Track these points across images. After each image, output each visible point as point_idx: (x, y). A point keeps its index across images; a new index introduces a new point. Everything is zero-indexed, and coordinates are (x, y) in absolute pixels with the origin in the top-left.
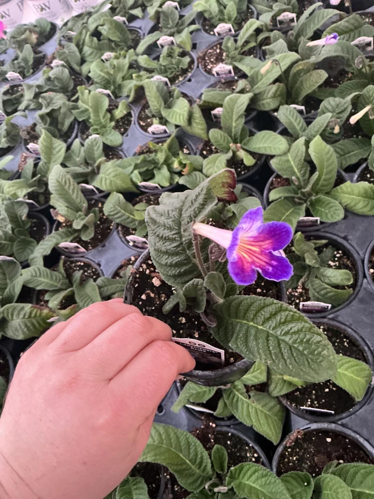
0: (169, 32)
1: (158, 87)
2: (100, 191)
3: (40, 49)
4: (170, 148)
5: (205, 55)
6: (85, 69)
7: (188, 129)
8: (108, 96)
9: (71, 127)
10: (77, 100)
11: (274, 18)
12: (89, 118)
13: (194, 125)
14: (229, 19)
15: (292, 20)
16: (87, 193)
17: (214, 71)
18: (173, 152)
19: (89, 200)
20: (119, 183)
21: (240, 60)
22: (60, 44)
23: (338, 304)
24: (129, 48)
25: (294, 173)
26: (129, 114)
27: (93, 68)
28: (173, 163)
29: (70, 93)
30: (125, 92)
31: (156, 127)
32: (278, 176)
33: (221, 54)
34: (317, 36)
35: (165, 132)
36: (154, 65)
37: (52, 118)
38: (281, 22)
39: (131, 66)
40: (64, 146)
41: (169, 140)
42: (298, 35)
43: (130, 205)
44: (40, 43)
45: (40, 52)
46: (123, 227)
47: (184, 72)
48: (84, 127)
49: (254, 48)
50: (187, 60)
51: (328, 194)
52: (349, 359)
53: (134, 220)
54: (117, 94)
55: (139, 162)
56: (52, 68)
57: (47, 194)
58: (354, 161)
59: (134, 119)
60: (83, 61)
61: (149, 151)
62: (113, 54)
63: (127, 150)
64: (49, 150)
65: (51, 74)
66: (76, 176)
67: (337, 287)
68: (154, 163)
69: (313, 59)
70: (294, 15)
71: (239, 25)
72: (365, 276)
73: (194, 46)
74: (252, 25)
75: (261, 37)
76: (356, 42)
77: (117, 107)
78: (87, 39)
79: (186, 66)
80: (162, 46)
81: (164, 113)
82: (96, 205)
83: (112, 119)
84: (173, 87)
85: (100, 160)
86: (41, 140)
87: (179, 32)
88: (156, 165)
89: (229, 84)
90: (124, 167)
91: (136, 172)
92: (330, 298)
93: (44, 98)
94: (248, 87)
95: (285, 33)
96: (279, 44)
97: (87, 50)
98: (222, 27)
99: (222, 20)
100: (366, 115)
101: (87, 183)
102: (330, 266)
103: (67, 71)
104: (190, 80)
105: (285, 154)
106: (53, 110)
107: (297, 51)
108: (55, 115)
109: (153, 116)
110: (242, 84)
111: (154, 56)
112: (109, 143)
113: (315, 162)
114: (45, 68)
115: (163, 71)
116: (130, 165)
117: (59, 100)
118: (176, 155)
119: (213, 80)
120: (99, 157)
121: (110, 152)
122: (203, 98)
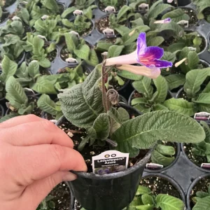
0: (80, 7)
1: (72, 37)
2: (36, 93)
3: (6, 9)
4: (78, 71)
5: (99, 22)
6: (31, 23)
7: (88, 62)
8: (44, 39)
9: (21, 55)
10: (26, 40)
11: (137, 6)
12: (32, 50)
13: (92, 60)
14: (113, 4)
15: (146, 8)
16: (28, 93)
17: (104, 31)
18: (79, 74)
19: (29, 97)
20: (48, 89)
21: (118, 27)
22: (18, 8)
23: (166, 165)
24: (58, 14)
25: (145, 91)
26: (55, 51)
27: (36, 23)
28: (79, 80)
29: (22, 36)
30: (54, 38)
31: (70, 59)
32: (136, 92)
33: (107, 23)
34: (159, 18)
35: (75, 62)
36: (71, 25)
37: (11, 49)
38: (141, 8)
39: (58, 24)
40: (16, 65)
41: (77, 67)
42: (150, 16)
43: (53, 102)
44: (7, 6)
45: (6, 11)
46: (48, 114)
47: (87, 30)
48: (29, 55)
49: (125, 21)
50: (89, 24)
51: (162, 103)
52: (172, 197)
53: (55, 111)
54: (49, 38)
55: (60, 77)
56: (12, 21)
57: (4, 92)
58: (176, 86)
59: (58, 53)
60: (31, 18)
61: (66, 72)
62: (48, 17)
63: (53, 70)
64: (8, 67)
65: (12, 24)
66: (22, 83)
67: (167, 156)
68: (68, 78)
69: (157, 30)
70: (148, 5)
71: (118, 8)
72: (181, 150)
73: (93, 17)
74: (125, 8)
75: (130, 15)
76: (180, 22)
77: (49, 46)
78: (34, 6)
79: (88, 27)
80: (76, 15)
81: (75, 52)
82: (33, 100)
83: (45, 52)
84: (81, 38)
85: (37, 75)
86: (3, 61)
87: (86, 8)
88: (69, 80)
89: (111, 39)
90: (50, 80)
91: (58, 83)
92: (163, 162)
93: (7, 37)
94: (122, 42)
95: (143, 14)
96: (139, 20)
97: (33, 12)
98: (109, 8)
99: (109, 4)
100: (184, 62)
101: (29, 87)
102: (162, 144)
103: (21, 23)
104: (90, 35)
105: (140, 80)
106: (11, 45)
107: (148, 25)
108: (12, 47)
109: (69, 53)
110: (118, 40)
111: (71, 20)
112: (43, 66)
113: (156, 86)
114: (8, 20)
115: (76, 29)
116: (54, 79)
117: (15, 39)
118: (81, 75)
119: (103, 37)
120: (37, 73)
121: (43, 71)
122: (97, 46)
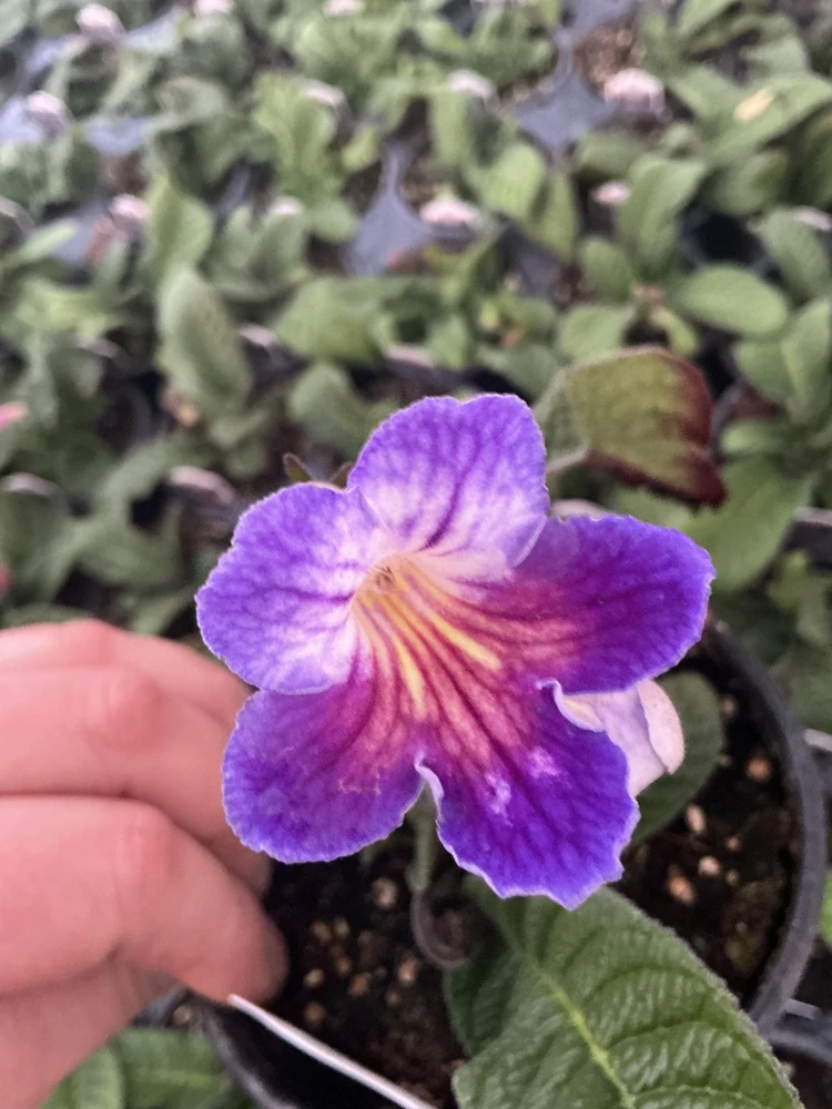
4: (480, 267)
6: (280, 30)
9: (228, 176)
10: (249, 109)
17: (610, 91)
18: (486, 281)
20: (340, 341)
21: (682, 74)
26: (378, 167)
30: (377, 104)
31: (445, 208)
32: (750, 392)
36: (457, 46)
37: (186, 145)
39: (402, 44)
41: (477, 251)
43: (359, 402)
48: (260, 179)
49: (716, 49)
50: (541, 50)
55: (395, 293)
56: (196, 17)
57: (151, 339)
60: (278, 9)
65: (196, 31)
68: (431, 303)
73: (567, 18)
75: (738, 22)
83: (333, 170)
88: (435, 311)
89: (644, 127)
90: (353, 301)
91: (385, 318)
95: (804, 22)
107: (827, 74)
110: (678, 134)
120: (293, 265)
121: (323, 254)
